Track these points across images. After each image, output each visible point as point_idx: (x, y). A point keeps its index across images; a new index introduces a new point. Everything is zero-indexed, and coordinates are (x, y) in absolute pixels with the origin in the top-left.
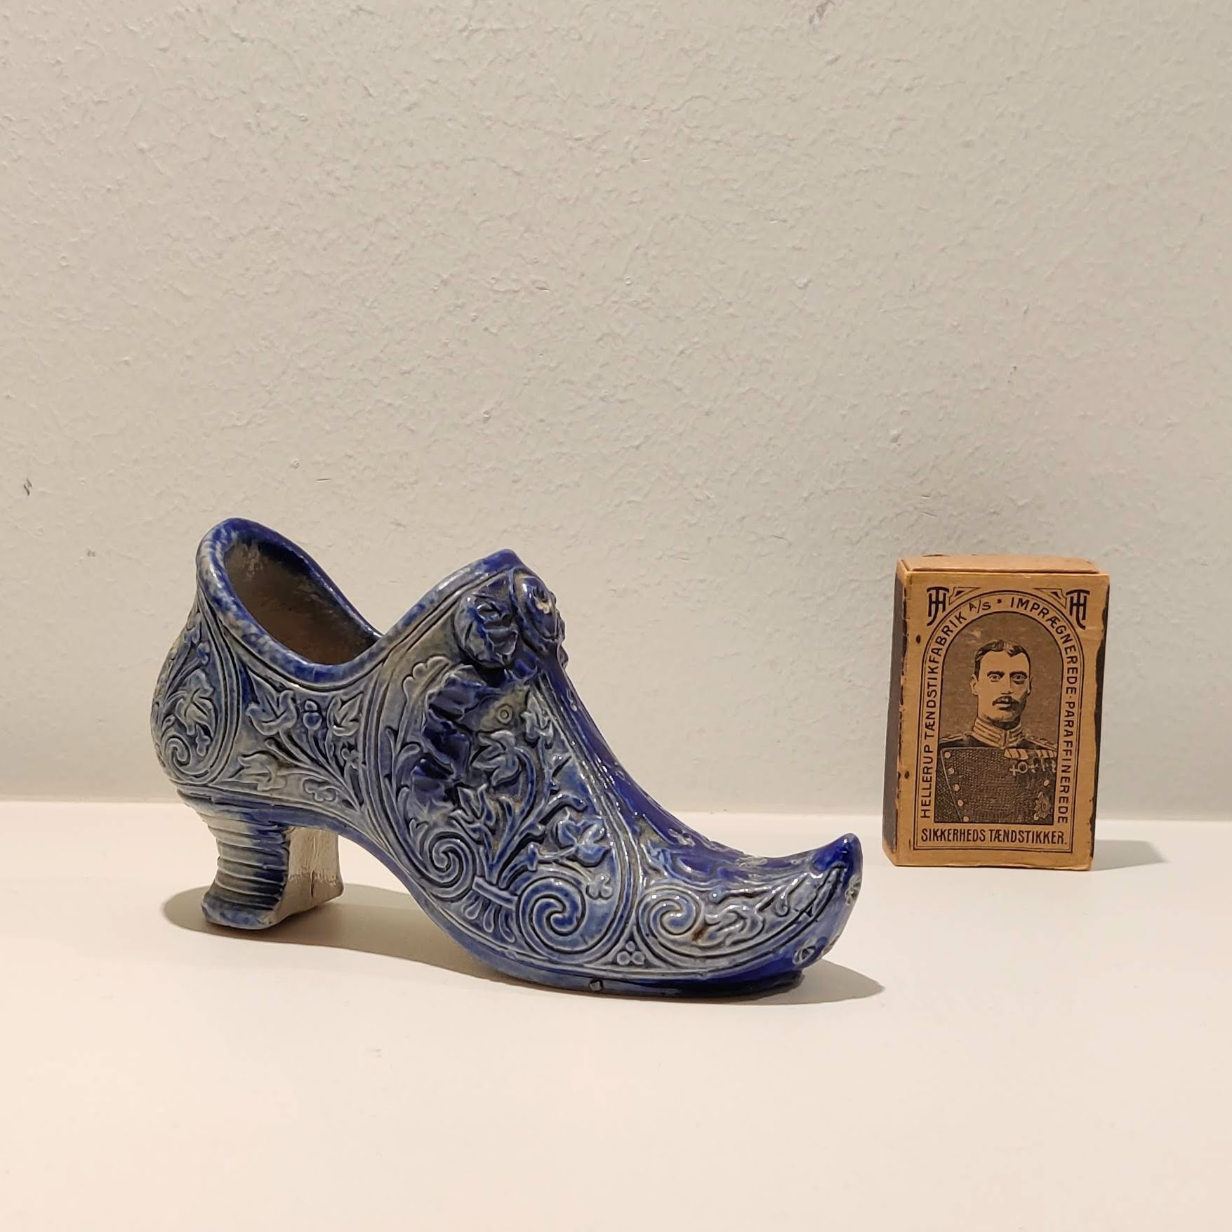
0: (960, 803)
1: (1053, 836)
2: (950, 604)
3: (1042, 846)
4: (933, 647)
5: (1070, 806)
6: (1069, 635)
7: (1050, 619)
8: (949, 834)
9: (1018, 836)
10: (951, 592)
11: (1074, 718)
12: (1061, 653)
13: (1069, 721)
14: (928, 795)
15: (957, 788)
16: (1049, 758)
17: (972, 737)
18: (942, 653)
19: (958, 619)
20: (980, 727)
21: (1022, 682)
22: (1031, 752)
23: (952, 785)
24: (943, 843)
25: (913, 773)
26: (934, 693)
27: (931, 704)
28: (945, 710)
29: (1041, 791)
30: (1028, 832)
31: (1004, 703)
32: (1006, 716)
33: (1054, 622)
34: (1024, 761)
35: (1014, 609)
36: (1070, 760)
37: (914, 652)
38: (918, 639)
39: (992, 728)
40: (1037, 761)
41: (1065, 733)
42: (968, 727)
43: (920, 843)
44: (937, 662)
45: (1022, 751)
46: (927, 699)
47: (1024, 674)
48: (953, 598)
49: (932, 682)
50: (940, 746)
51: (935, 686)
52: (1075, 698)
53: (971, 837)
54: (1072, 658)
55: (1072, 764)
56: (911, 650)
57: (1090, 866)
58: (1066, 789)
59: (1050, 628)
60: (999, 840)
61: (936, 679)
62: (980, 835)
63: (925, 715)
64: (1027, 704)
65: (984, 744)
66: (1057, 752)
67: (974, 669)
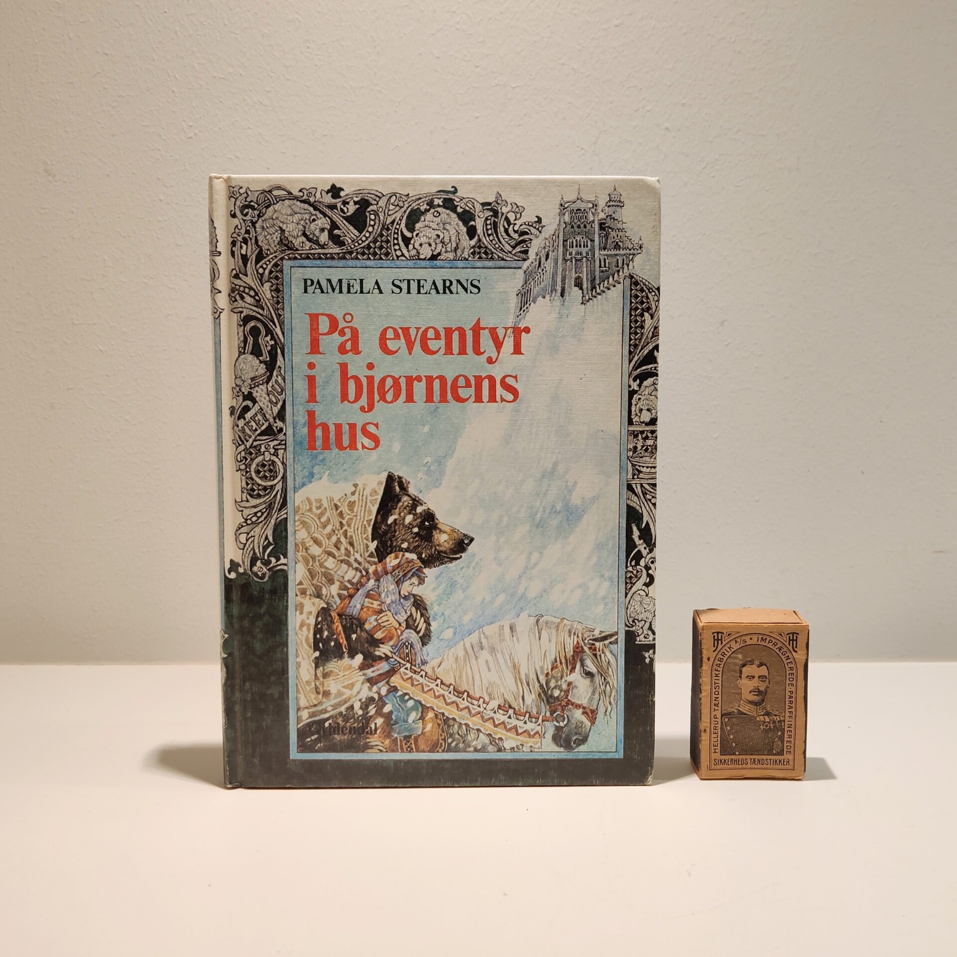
0: (734, 745)
1: (784, 761)
2: (725, 641)
3: (778, 767)
4: (716, 663)
5: (792, 745)
6: (789, 656)
7: (778, 648)
8: (728, 761)
9: (765, 762)
10: (725, 633)
11: (793, 699)
12: (785, 666)
13: (790, 701)
15: (732, 737)
16: (781, 721)
17: (739, 710)
18: (722, 666)
19: (729, 649)
20: (743, 705)
21: (765, 681)
22: (771, 718)
23: (729, 735)
24: (725, 766)
25: (708, 730)
26: (718, 687)
27: (717, 693)
28: (725, 697)
29: (777, 737)
30: (771, 759)
31: (755, 692)
32: (757, 699)
33: (781, 649)
34: (767, 722)
35: (759, 643)
36: (791, 721)
37: (706, 667)
38: (709, 659)
39: (750, 705)
40: (774, 722)
41: (789, 707)
42: (737, 705)
43: (713, 767)
44: (719, 671)
45: (766, 717)
46: (714, 690)
47: (766, 677)
48: (726, 638)
49: (717, 681)
50: (722, 716)
51: (718, 683)
52: (793, 689)
53: (740, 763)
54: (791, 668)
55: (793, 723)
56: (704, 664)
57: (804, 777)
58: (790, 737)
59: (778, 652)
60: (755, 764)
61: (719, 680)
62: (745, 761)
63: (714, 699)
64: (768, 692)
65: (745, 714)
66: (785, 717)
67: (739, 675)
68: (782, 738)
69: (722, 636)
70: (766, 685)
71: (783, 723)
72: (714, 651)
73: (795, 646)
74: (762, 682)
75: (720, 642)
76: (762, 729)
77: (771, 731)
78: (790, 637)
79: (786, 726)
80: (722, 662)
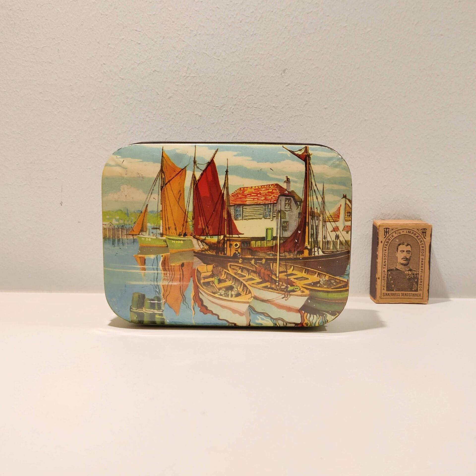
0: (393, 286)
1: (418, 295)
2: (390, 232)
3: (415, 297)
4: (385, 244)
5: (422, 286)
6: (421, 241)
7: (416, 236)
8: (390, 294)
9: (409, 295)
10: (390, 229)
11: (423, 263)
12: (419, 246)
13: (422, 264)
14: (384, 284)
15: (392, 282)
17: (396, 268)
18: (388, 245)
19: (392, 237)
20: (399, 266)
22: (412, 272)
23: (391, 281)
24: (388, 297)
25: (380, 278)
26: (386, 256)
27: (385, 259)
28: (389, 261)
29: (415, 282)
31: (404, 259)
32: (405, 262)
34: (410, 274)
35: (407, 234)
36: (422, 274)
37: (380, 246)
38: (382, 242)
39: (402, 266)
40: (413, 274)
41: (421, 267)
42: (395, 265)
43: (383, 297)
44: (387, 248)
45: (409, 272)
46: (384, 258)
47: (410, 251)
48: (391, 231)
50: (388, 271)
51: (386, 254)
52: (423, 257)
53: (396, 295)
54: (422, 247)
55: (423, 275)
56: (379, 244)
57: (427, 303)
58: (421, 282)
59: (416, 239)
60: (403, 296)
61: (386, 252)
62: (398, 294)
63: (384, 262)
64: (411, 259)
65: (399, 270)
66: (419, 272)
67: (396, 250)
68: (417, 283)
69: (388, 230)
70: (410, 255)
71: (418, 275)
72: (384, 238)
73: (425, 235)
74: (408, 254)
75: (387, 233)
76: (407, 278)
77: (412, 279)
78: (422, 231)
79: (420, 276)
80: (388, 243)
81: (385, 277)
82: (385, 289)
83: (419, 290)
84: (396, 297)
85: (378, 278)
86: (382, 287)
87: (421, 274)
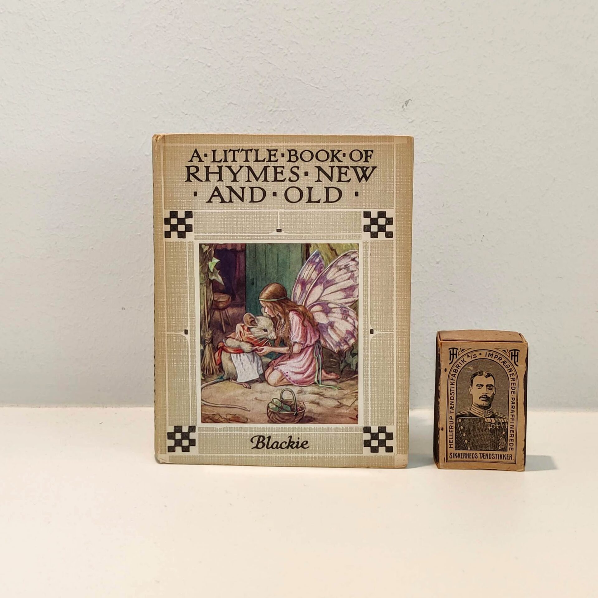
0: (466, 441)
1: (507, 456)
2: (459, 355)
3: (503, 460)
4: (452, 373)
5: (514, 443)
6: (511, 369)
7: (503, 362)
8: (462, 455)
9: (492, 456)
10: (459, 350)
11: (515, 405)
12: (508, 377)
13: (513, 406)
15: (464, 435)
16: (505, 422)
17: (470, 412)
18: (456, 376)
19: (463, 362)
20: (474, 408)
21: (492, 389)
22: (497, 420)
23: (462, 434)
24: (459, 459)
25: (445, 428)
26: (453, 394)
27: (452, 398)
28: (458, 401)
29: (502, 436)
31: (484, 398)
32: (485, 403)
35: (487, 357)
36: (513, 423)
37: (444, 376)
38: (446, 370)
39: (479, 409)
40: (499, 423)
41: (511, 411)
42: (468, 408)
43: (449, 459)
44: (454, 380)
45: (493, 419)
46: (450, 396)
47: (492, 385)
48: (460, 353)
49: (452, 389)
50: (457, 417)
51: (454, 390)
52: (515, 396)
53: (471, 457)
54: (513, 379)
56: (442, 374)
57: (524, 469)
58: (512, 436)
59: (503, 366)
60: (484, 458)
61: (454, 387)
62: (475, 455)
63: (450, 403)
64: (495, 398)
65: (476, 416)
66: (508, 419)
67: (470, 383)
68: (505, 437)
69: (456, 351)
70: (492, 392)
71: (506, 424)
72: (450, 364)
73: (516, 361)
74: (489, 390)
75: (455, 356)
76: (489, 429)
77: (497, 431)
78: (512, 353)
79: (509, 427)
80: (456, 373)
81: (452, 427)
82: (454, 446)
83: (510, 450)
84: (472, 459)
85: (441, 429)
86: (449, 443)
87: (511, 423)
